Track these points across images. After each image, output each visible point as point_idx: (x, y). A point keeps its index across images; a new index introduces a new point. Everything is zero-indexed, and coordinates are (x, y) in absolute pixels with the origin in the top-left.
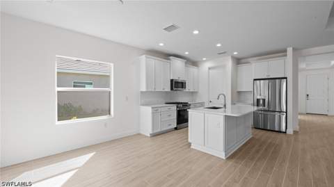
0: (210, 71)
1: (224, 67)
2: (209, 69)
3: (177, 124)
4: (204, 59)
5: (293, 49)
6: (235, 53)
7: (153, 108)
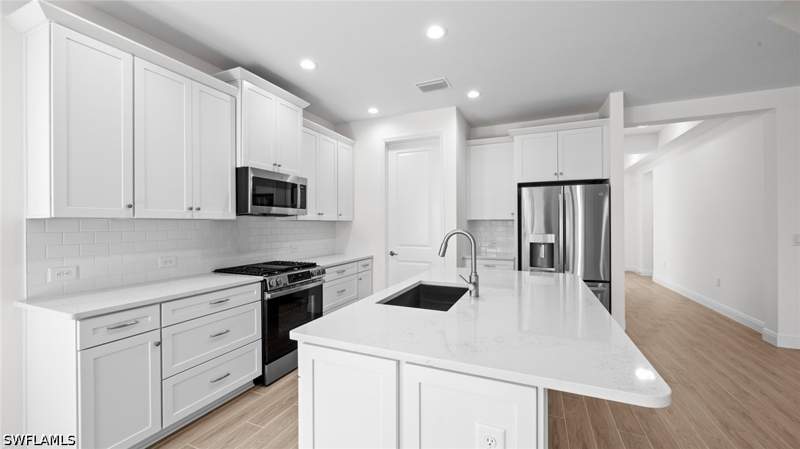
0: (392, 154)
1: (434, 140)
2: (389, 146)
3: (265, 362)
4: (373, 111)
5: (625, 97)
6: (473, 94)
7: (82, 318)
